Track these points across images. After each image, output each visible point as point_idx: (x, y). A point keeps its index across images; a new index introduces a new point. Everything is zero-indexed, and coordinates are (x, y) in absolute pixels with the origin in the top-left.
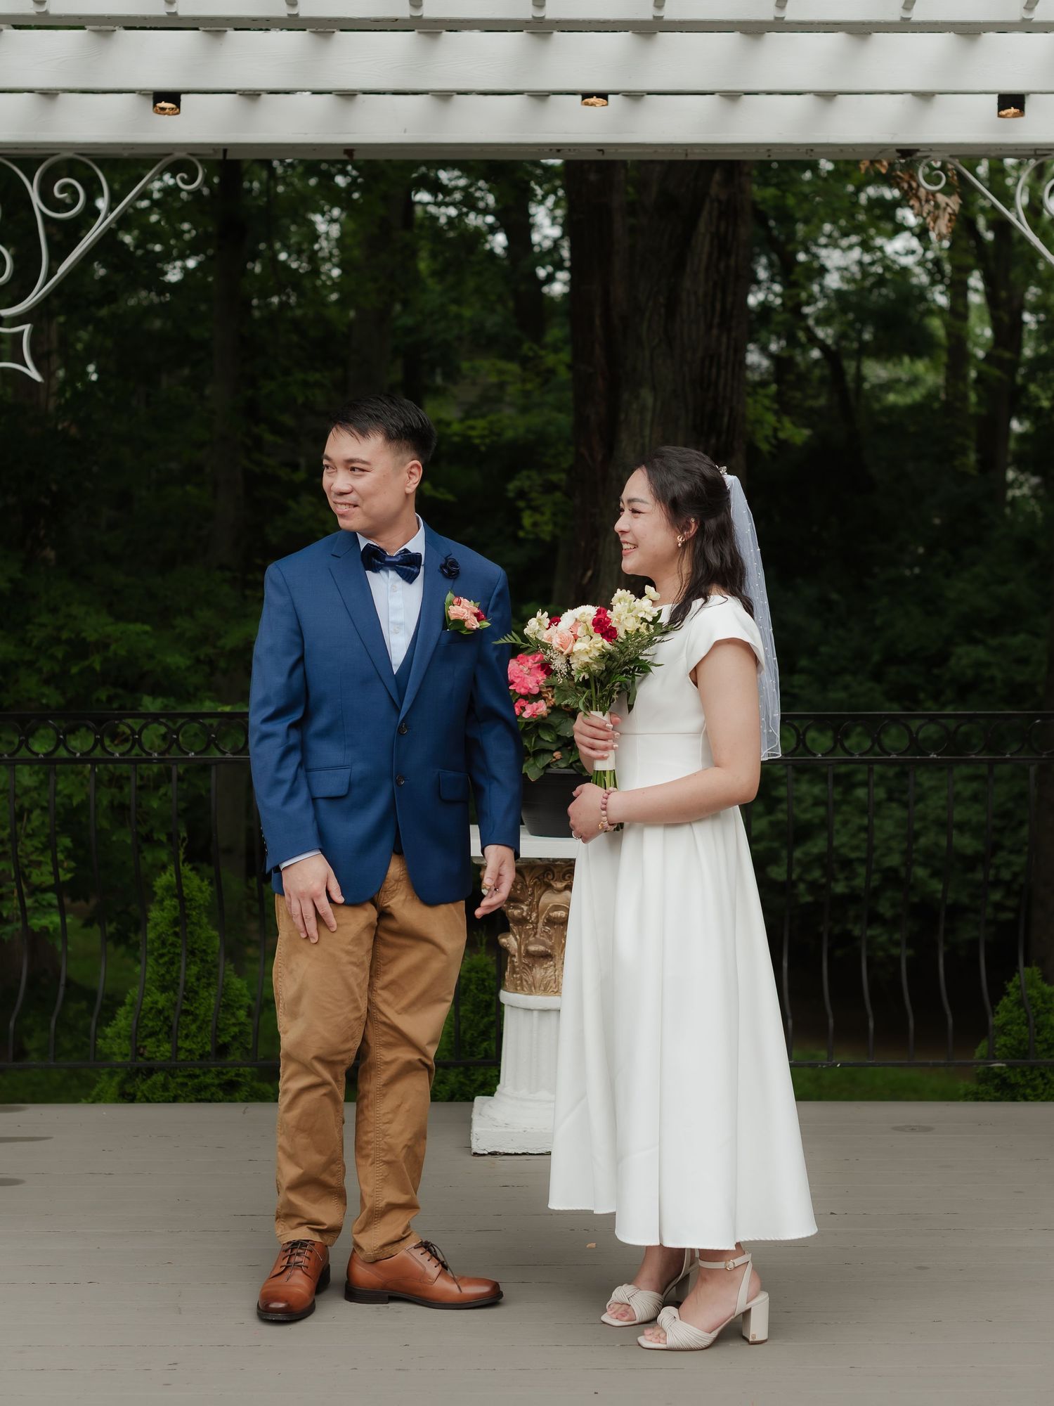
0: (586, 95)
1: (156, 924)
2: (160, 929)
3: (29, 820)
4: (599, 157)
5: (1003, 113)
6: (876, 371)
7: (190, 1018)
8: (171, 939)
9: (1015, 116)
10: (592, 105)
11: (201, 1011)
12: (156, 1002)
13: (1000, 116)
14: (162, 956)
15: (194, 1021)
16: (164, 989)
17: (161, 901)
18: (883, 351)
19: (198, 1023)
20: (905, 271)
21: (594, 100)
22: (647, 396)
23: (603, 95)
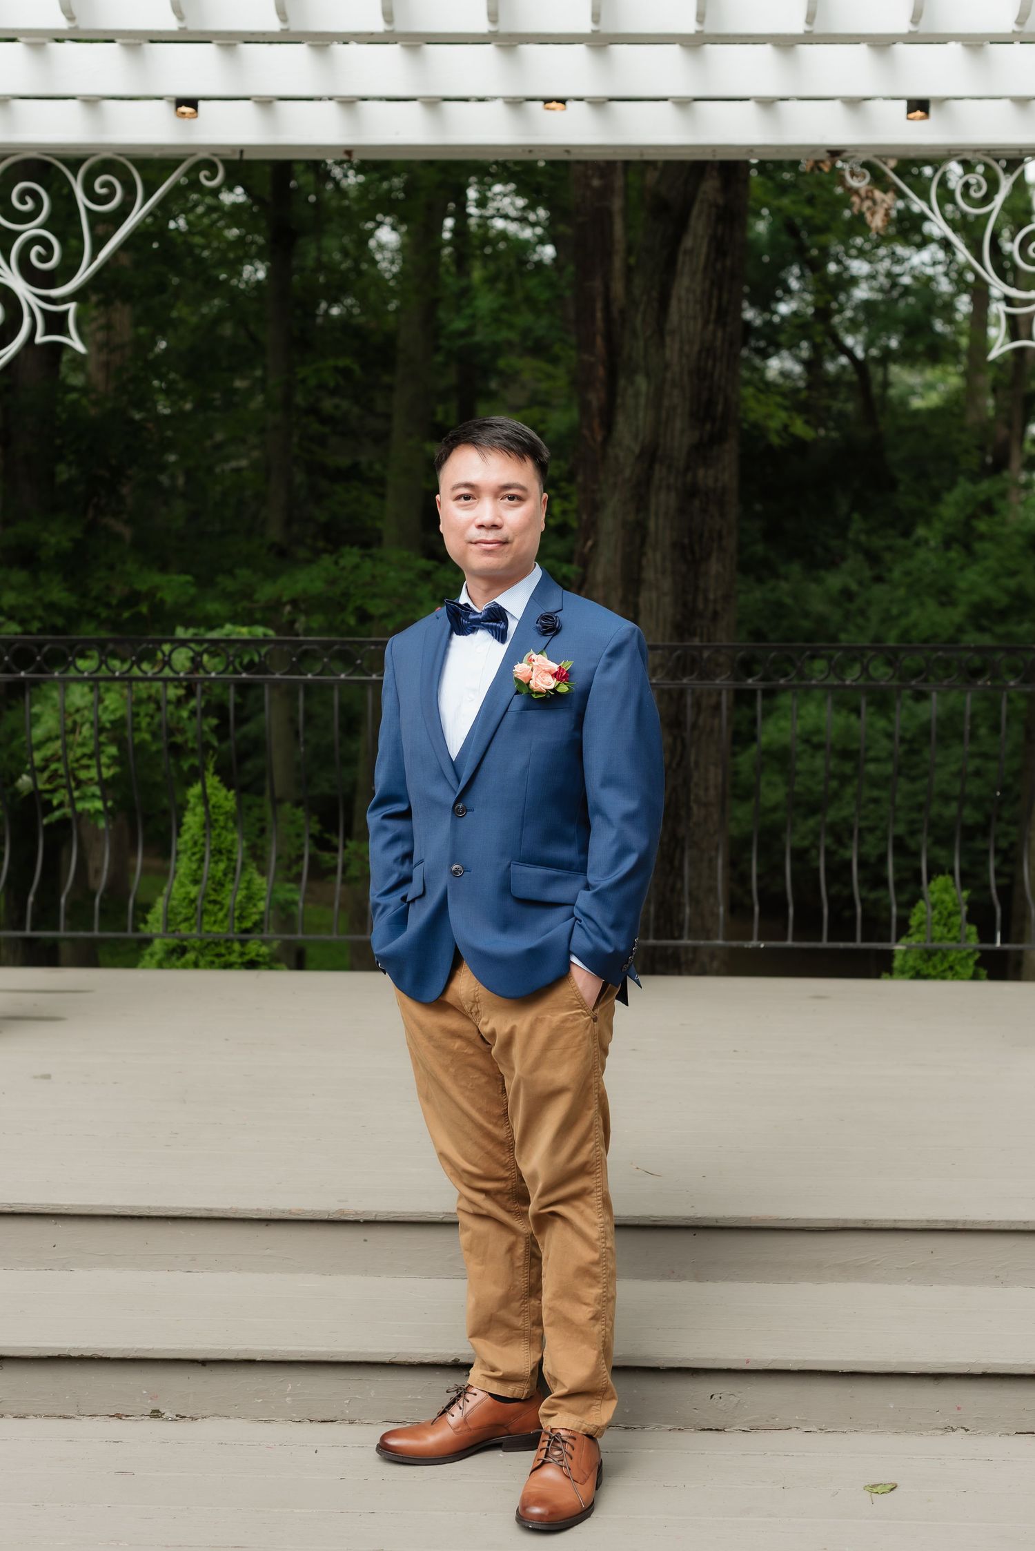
0: (547, 101)
1: (190, 828)
2: (192, 832)
3: (80, 733)
4: (565, 157)
5: (912, 115)
6: (903, 376)
7: (218, 907)
8: (201, 841)
9: (922, 118)
10: (553, 109)
11: (228, 902)
12: (188, 893)
13: (908, 119)
14: (194, 854)
15: (221, 909)
16: (196, 882)
17: (193, 809)
18: (907, 357)
19: (225, 911)
20: (931, 279)
21: (554, 105)
22: (641, 382)
23: (563, 101)
